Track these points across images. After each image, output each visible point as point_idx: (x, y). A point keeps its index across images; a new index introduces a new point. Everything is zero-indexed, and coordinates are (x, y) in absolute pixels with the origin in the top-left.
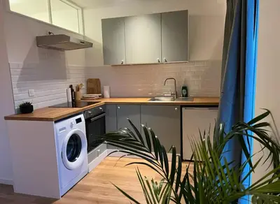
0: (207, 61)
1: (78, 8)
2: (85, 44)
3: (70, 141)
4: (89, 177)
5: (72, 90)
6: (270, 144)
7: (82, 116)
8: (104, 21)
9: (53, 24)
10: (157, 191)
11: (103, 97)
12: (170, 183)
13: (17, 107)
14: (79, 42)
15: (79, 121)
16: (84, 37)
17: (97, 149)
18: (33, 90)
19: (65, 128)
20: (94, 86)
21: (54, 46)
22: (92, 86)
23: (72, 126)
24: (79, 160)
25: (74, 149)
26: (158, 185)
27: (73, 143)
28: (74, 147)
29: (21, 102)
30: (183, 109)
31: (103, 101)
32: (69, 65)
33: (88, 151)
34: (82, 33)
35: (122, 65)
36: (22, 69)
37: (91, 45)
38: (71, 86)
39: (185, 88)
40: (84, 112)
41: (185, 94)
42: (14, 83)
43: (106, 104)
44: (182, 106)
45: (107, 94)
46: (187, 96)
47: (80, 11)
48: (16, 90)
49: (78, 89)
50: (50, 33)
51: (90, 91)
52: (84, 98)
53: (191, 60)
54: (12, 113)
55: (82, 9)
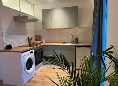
0: (86, 28)
1: (32, 5)
2: (35, 20)
3: (27, 61)
4: (35, 77)
5: (29, 40)
6: (114, 60)
7: (33, 50)
8: (42, 10)
9: (21, 11)
10: (65, 82)
11: (42, 42)
12: (71, 77)
13: (5, 46)
14: (32, 19)
15: (31, 52)
16: (34, 17)
17: (40, 65)
18: (12, 39)
19: (25, 56)
20: (38, 38)
21: (21, 20)
22: (37, 38)
23: (28, 55)
24: (31, 69)
25: (29, 65)
26: (66, 79)
27: (29, 62)
28: (29, 64)
29: (7, 45)
30: (76, 47)
31: (42, 44)
32: (28, 29)
33: (35, 66)
34: (33, 15)
35: (50, 29)
36: (8, 30)
37: (37, 20)
38: (28, 38)
39: (77, 39)
40: (34, 49)
41: (77, 41)
42: (4, 36)
43: (43, 45)
44: (76, 46)
45: (44, 41)
46: (77, 42)
47: (33, 6)
48: (4, 39)
49: (31, 39)
50: (20, 15)
51: (36, 40)
52: (34, 43)
53: (79, 27)
54: (3, 49)
55: (34, 5)
